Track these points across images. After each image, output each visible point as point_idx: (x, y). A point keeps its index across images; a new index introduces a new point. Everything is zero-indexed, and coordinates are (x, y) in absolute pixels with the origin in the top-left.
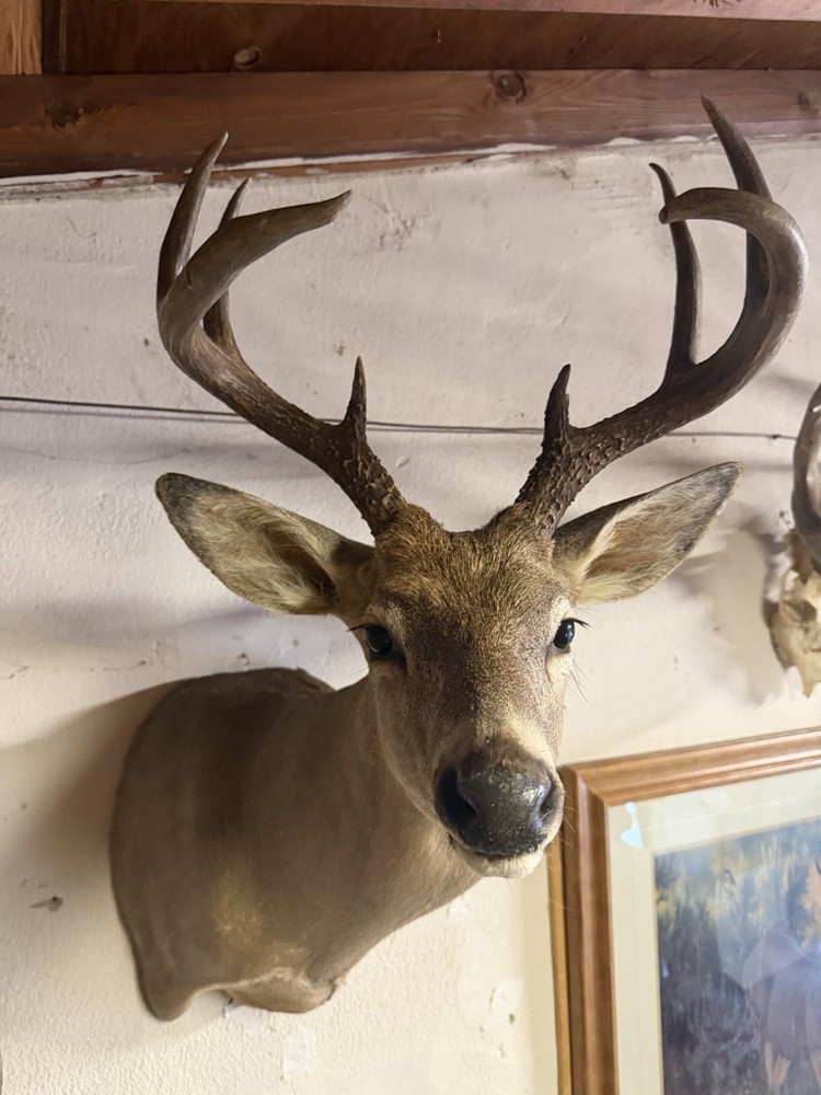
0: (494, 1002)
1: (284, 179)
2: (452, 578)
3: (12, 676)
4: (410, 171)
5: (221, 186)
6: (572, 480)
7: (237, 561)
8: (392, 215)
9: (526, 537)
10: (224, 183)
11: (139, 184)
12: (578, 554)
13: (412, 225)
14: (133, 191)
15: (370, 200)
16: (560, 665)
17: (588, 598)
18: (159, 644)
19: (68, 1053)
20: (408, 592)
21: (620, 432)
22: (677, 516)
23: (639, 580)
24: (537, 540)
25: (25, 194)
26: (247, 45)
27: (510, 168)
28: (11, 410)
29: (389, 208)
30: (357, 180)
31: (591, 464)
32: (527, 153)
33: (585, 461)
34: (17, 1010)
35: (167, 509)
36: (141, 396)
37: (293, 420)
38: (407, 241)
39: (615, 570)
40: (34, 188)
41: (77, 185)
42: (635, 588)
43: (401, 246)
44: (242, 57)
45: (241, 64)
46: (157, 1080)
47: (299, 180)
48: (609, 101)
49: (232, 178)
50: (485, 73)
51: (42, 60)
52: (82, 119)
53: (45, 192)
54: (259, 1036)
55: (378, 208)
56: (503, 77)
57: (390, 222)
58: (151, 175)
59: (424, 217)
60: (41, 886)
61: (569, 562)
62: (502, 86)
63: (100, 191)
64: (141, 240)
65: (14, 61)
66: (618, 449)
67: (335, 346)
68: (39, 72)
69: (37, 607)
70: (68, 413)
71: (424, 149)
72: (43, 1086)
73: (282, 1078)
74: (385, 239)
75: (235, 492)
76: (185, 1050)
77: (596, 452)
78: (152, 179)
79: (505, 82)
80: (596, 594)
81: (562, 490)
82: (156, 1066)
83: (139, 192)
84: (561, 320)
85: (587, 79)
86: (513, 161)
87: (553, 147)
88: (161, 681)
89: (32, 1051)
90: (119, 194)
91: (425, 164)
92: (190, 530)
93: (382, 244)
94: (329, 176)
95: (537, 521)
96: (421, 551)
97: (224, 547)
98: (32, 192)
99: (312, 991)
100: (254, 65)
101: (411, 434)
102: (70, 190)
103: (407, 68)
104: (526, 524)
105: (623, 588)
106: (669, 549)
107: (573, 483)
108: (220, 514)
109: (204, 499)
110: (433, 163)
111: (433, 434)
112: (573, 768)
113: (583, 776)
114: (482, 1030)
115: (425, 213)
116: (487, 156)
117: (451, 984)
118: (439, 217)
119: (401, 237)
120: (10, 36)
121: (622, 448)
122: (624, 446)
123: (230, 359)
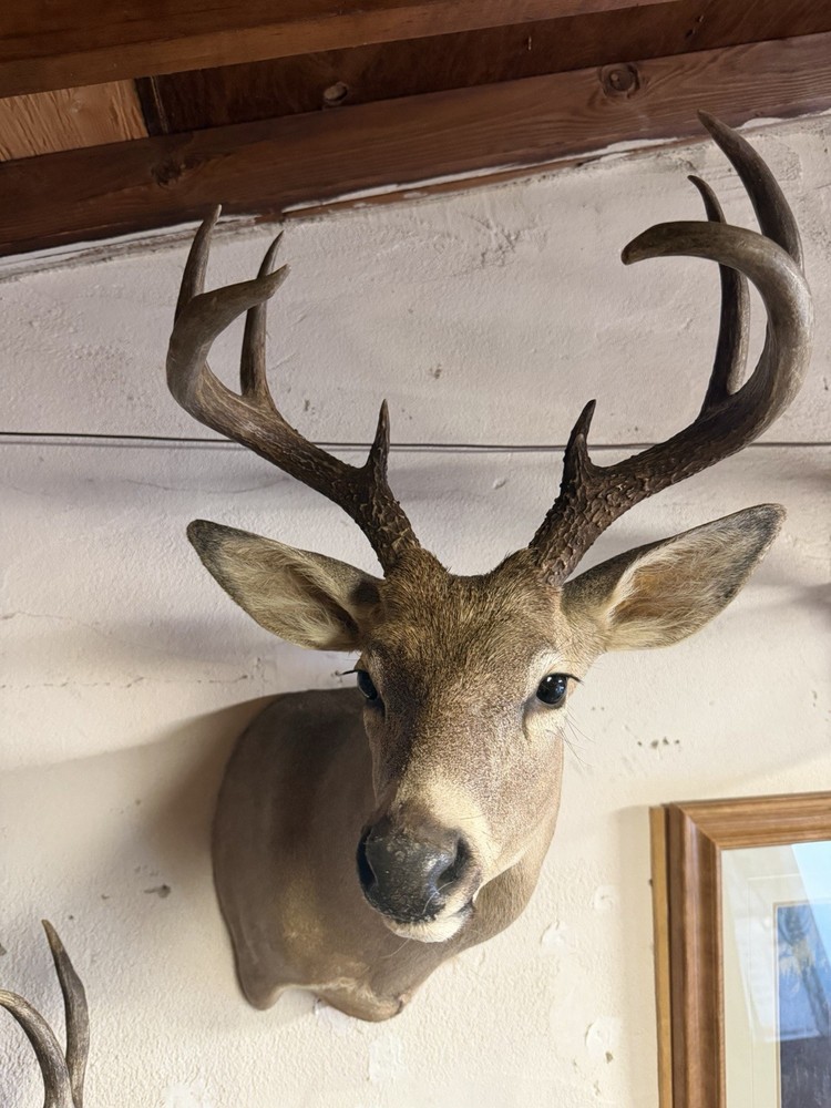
0: (589, 1036)
1: (383, 206)
2: (438, 628)
3: (129, 686)
4: (514, 183)
5: (321, 220)
6: (588, 523)
7: (266, 599)
8: (495, 230)
9: (527, 585)
10: (324, 216)
11: (242, 227)
12: (601, 599)
13: (516, 239)
15: (472, 217)
16: (545, 723)
17: (618, 645)
18: (259, 660)
19: (174, 1024)
20: (389, 642)
21: (643, 470)
22: (715, 561)
23: (675, 627)
24: (538, 588)
25: (140, 248)
26: (333, 83)
27: (627, 167)
28: (130, 446)
29: (492, 223)
30: (458, 198)
31: (610, 506)
32: (646, 149)
33: (603, 502)
34: (131, 981)
35: (199, 554)
37: (317, 464)
38: (510, 256)
39: (651, 615)
40: (148, 241)
41: (185, 234)
42: (671, 636)
43: (503, 262)
44: (331, 94)
45: (331, 100)
46: (252, 1061)
47: (400, 205)
48: (741, 81)
49: (330, 211)
50: (593, 70)
51: (146, 124)
52: (184, 174)
53: (159, 244)
54: (347, 1036)
55: (480, 225)
56: (612, 73)
57: (493, 237)
58: (252, 218)
59: (529, 228)
60: (152, 875)
61: (592, 607)
62: (612, 81)
65: (122, 130)
66: (642, 489)
67: (431, 370)
68: (146, 135)
69: (151, 625)
70: (180, 447)
71: (524, 160)
72: (152, 1052)
73: (368, 1079)
74: (486, 256)
75: (255, 537)
76: (277, 1039)
77: (616, 493)
78: (253, 221)
79: (614, 77)
80: (627, 641)
81: (576, 534)
82: (251, 1051)
83: (244, 234)
84: (684, 325)
85: (714, 59)
86: (630, 158)
87: (675, 139)
88: (261, 695)
89: (143, 1019)
90: (226, 238)
91: (533, 173)
92: (220, 571)
93: (483, 262)
94: (428, 197)
95: (545, 567)
96: (415, 598)
97: (251, 587)
98: (147, 245)
99: (378, 1004)
100: (345, 100)
101: (509, 454)
102: (181, 239)
103: (503, 79)
104: (529, 572)
105: (657, 636)
106: (707, 596)
107: (590, 526)
108: (244, 556)
109: (229, 544)
110: (540, 172)
111: (534, 453)
112: (679, 807)
113: (691, 817)
114: (575, 1064)
115: (531, 225)
116: (599, 157)
117: (543, 1013)
118: (545, 228)
119: (504, 252)
120: (112, 108)
121: (647, 488)
122: (649, 486)
123: (256, 410)
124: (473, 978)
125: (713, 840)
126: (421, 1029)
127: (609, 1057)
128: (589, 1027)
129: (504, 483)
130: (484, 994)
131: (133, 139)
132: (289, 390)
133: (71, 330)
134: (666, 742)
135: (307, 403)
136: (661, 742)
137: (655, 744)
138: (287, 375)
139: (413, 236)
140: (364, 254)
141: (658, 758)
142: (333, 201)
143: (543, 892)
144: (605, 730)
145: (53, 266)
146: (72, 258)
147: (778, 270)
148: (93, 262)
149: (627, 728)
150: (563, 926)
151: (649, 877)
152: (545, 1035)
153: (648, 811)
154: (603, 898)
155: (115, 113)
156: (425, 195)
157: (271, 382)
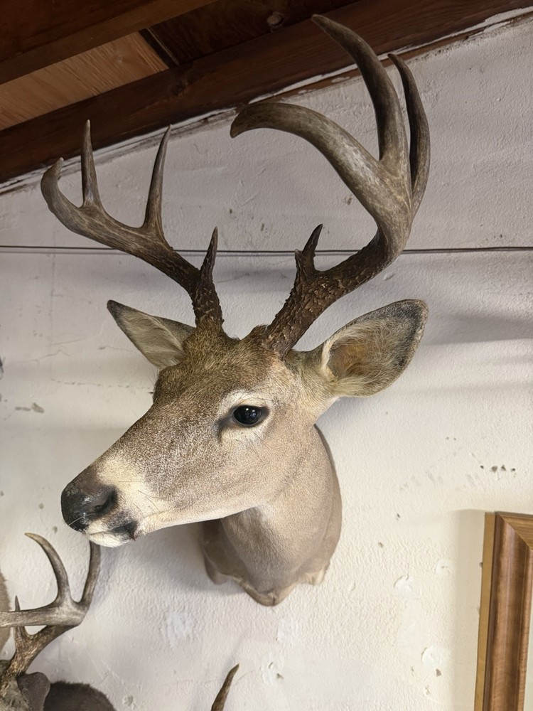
0: (424, 655)
1: (319, 90)
4: (417, 59)
6: (303, 309)
11: (229, 116)
17: (340, 392)
21: (339, 275)
23: (372, 383)
31: (318, 298)
33: (313, 295)
36: (226, 243)
41: (194, 125)
42: (369, 389)
44: (273, 21)
45: (275, 25)
47: (332, 87)
51: (164, 61)
52: (187, 88)
53: (183, 132)
58: (232, 110)
63: (210, 125)
64: (231, 149)
65: (152, 67)
67: (345, 199)
68: (167, 68)
71: (415, 42)
73: (276, 639)
77: (321, 289)
78: (234, 111)
81: (294, 317)
86: (513, 25)
90: (221, 124)
94: (352, 80)
95: (271, 338)
98: (175, 134)
100: (285, 23)
102: (194, 128)
104: (256, 341)
105: (361, 388)
107: (303, 311)
109: (125, 314)
110: (434, 49)
111: (416, 255)
112: (502, 516)
113: (510, 524)
114: (413, 670)
115: (427, 89)
116: (485, 27)
117: (392, 631)
118: (437, 90)
120: (140, 56)
121: (341, 286)
122: (343, 285)
123: (143, 236)
124: (347, 598)
125: (528, 544)
126: (311, 620)
127: (438, 673)
128: (425, 649)
129: (392, 276)
130: (353, 609)
131: (161, 72)
132: (253, 218)
133: (137, 188)
134: (503, 468)
135: (263, 226)
137: (494, 469)
138: (252, 208)
139: (340, 108)
141: (497, 479)
142: (281, 92)
143: (400, 555)
144: (455, 454)
145: (128, 152)
146: (136, 147)
148: (149, 147)
149: (473, 455)
150: (411, 579)
151: (481, 561)
152: (393, 646)
153: (484, 514)
154: (443, 567)
155: (143, 59)
156: (348, 78)
157: (242, 214)
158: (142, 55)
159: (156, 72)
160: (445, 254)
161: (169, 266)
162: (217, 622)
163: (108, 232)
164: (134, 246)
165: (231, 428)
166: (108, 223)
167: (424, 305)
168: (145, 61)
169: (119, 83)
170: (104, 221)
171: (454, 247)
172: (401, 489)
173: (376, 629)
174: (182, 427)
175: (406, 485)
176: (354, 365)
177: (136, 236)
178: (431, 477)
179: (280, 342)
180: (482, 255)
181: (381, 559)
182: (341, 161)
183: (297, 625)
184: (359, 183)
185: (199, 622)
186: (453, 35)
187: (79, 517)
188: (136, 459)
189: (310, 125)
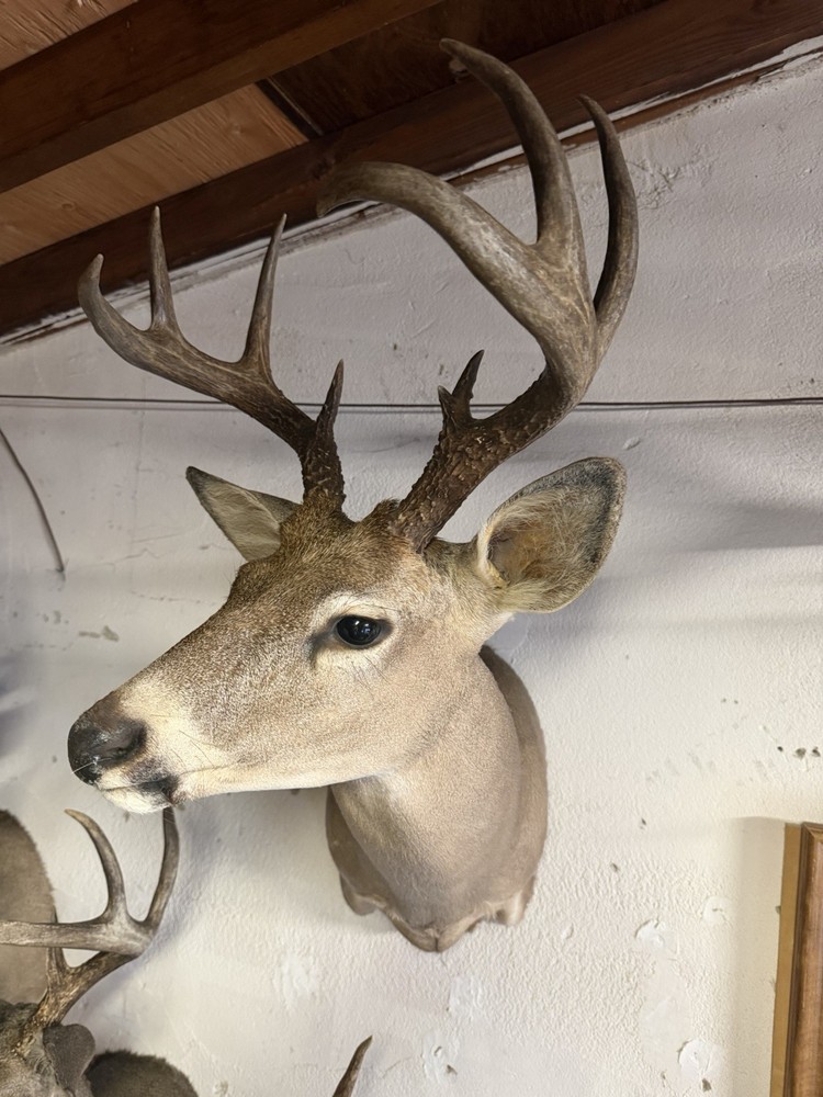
4: (679, 115)
5: (471, 188)
8: (650, 171)
9: (372, 533)
13: (675, 177)
14: (393, 214)
17: (510, 604)
19: (294, 904)
21: (502, 425)
23: (552, 590)
29: (648, 164)
31: (471, 459)
33: (464, 455)
36: (386, 395)
38: (666, 197)
41: (346, 221)
42: (550, 600)
43: (658, 204)
49: (476, 180)
51: (301, 131)
53: (329, 232)
55: (635, 168)
57: (648, 178)
59: (692, 162)
63: (369, 221)
64: (398, 256)
65: (284, 139)
66: (499, 441)
68: (306, 140)
73: (448, 1009)
77: (476, 446)
80: (515, 602)
81: (437, 487)
90: (385, 219)
94: (579, 149)
95: (403, 518)
102: (344, 226)
105: (537, 598)
106: (575, 559)
107: (451, 479)
108: (222, 498)
109: (209, 487)
111: (676, 410)
112: (809, 829)
114: (664, 1077)
115: (695, 159)
117: (631, 1011)
118: (711, 159)
119: (659, 193)
120: (267, 126)
121: (504, 440)
122: (508, 439)
123: (239, 374)
124: (559, 950)
126: (502, 982)
127: (706, 1086)
128: (685, 1043)
129: (638, 443)
130: (568, 969)
131: (298, 146)
132: (426, 357)
134: (815, 752)
135: (442, 367)
136: (809, 751)
137: (801, 753)
138: (426, 342)
140: (510, 216)
141: (805, 769)
142: (471, 169)
143: (644, 885)
144: (736, 726)
145: (251, 262)
147: (421, 202)
149: (765, 728)
150: (663, 926)
151: (779, 904)
152: (632, 1035)
153: (784, 826)
154: (715, 910)
155: (269, 127)
156: (573, 145)
157: (411, 350)
158: (267, 121)
159: (290, 147)
160: (722, 410)
161: (273, 417)
162: (357, 974)
163: (186, 367)
164: (225, 388)
165: (331, 649)
166: (186, 354)
167: (618, 466)
168: (272, 130)
169: (239, 164)
170: (181, 351)
171: (735, 399)
172: (649, 779)
173: (605, 1004)
174: (256, 643)
175: (655, 774)
176: (532, 563)
177: (228, 374)
178: (696, 761)
179: (415, 525)
180: (781, 410)
181: (615, 892)
182: (463, 243)
183: (480, 991)
184: (495, 277)
185: (330, 973)
186: (733, 75)
187: (88, 762)
188: (181, 685)
189: (415, 192)
